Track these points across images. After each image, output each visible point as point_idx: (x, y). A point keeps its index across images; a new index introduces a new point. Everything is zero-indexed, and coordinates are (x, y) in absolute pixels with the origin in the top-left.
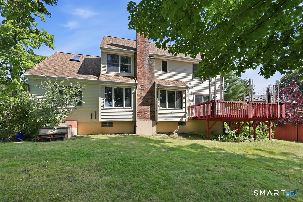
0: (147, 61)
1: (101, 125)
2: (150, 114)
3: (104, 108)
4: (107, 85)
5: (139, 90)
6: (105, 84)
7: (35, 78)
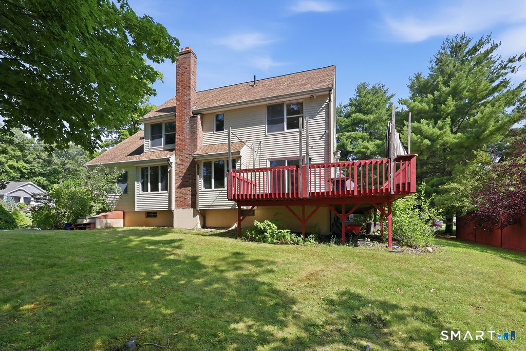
0: (188, 122)
1: (144, 216)
2: (191, 199)
3: (139, 194)
4: (143, 165)
5: (178, 166)
6: (141, 165)
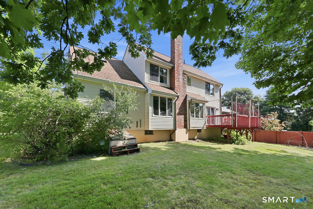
0: (182, 75)
1: (144, 133)
2: (184, 122)
3: (153, 117)
7: (85, 79)
